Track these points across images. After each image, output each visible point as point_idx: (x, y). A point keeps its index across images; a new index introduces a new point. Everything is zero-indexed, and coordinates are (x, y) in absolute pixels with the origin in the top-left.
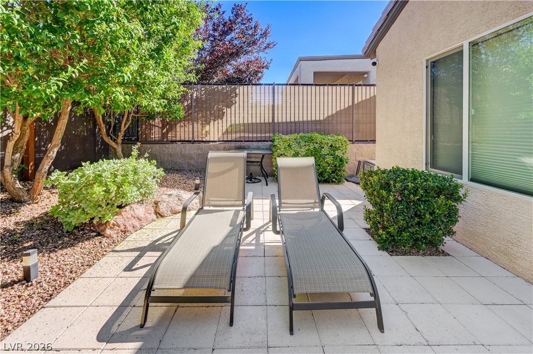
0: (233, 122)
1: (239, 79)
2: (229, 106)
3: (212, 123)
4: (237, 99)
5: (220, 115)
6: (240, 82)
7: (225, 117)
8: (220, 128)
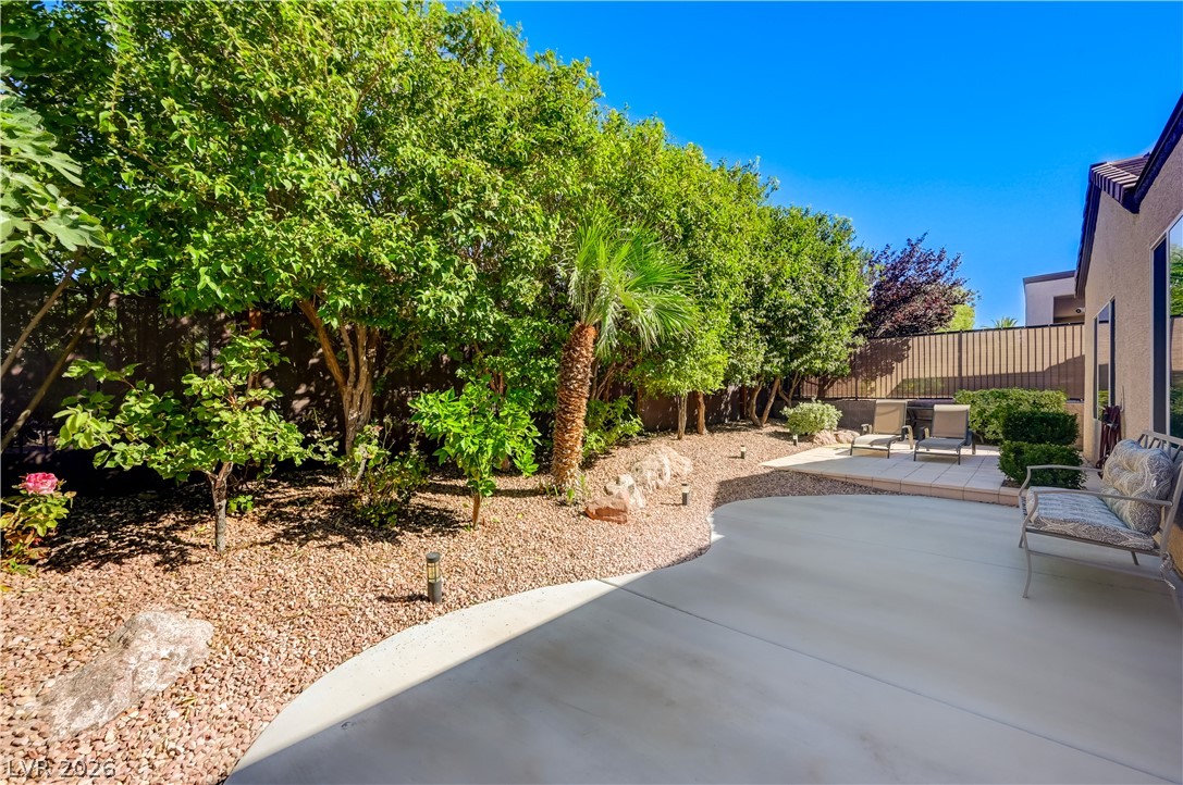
0: (905, 377)
1: (915, 328)
2: (900, 359)
3: (879, 378)
4: (910, 352)
5: (889, 371)
6: (915, 331)
7: (894, 373)
8: (889, 384)
